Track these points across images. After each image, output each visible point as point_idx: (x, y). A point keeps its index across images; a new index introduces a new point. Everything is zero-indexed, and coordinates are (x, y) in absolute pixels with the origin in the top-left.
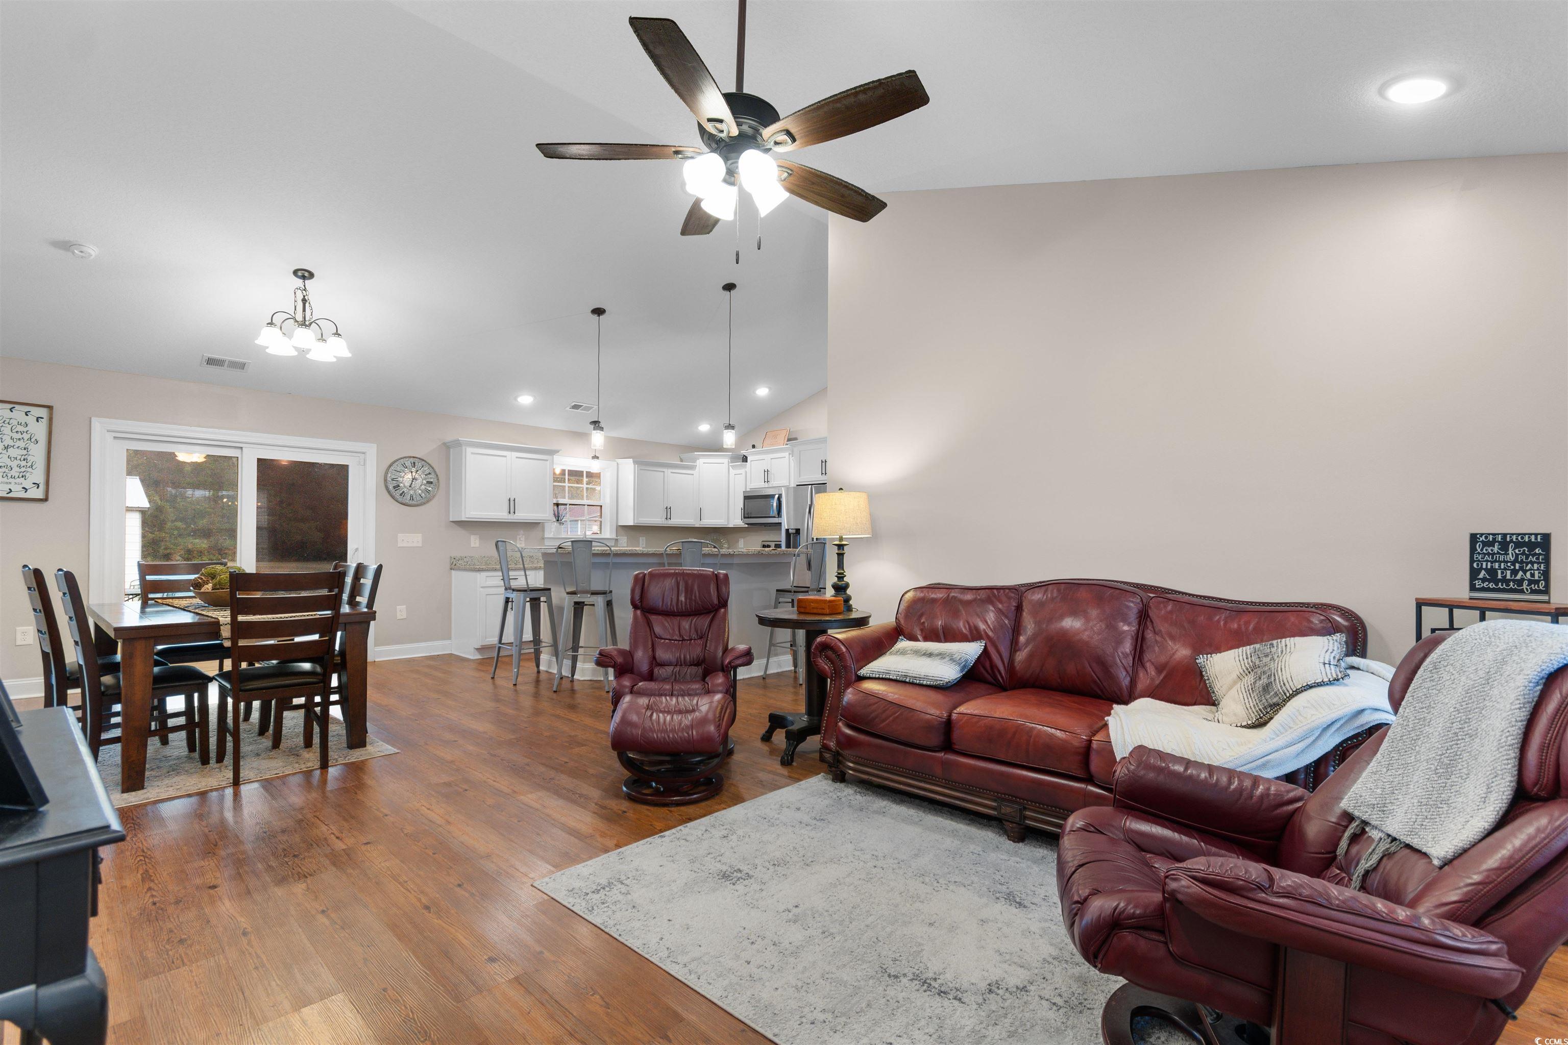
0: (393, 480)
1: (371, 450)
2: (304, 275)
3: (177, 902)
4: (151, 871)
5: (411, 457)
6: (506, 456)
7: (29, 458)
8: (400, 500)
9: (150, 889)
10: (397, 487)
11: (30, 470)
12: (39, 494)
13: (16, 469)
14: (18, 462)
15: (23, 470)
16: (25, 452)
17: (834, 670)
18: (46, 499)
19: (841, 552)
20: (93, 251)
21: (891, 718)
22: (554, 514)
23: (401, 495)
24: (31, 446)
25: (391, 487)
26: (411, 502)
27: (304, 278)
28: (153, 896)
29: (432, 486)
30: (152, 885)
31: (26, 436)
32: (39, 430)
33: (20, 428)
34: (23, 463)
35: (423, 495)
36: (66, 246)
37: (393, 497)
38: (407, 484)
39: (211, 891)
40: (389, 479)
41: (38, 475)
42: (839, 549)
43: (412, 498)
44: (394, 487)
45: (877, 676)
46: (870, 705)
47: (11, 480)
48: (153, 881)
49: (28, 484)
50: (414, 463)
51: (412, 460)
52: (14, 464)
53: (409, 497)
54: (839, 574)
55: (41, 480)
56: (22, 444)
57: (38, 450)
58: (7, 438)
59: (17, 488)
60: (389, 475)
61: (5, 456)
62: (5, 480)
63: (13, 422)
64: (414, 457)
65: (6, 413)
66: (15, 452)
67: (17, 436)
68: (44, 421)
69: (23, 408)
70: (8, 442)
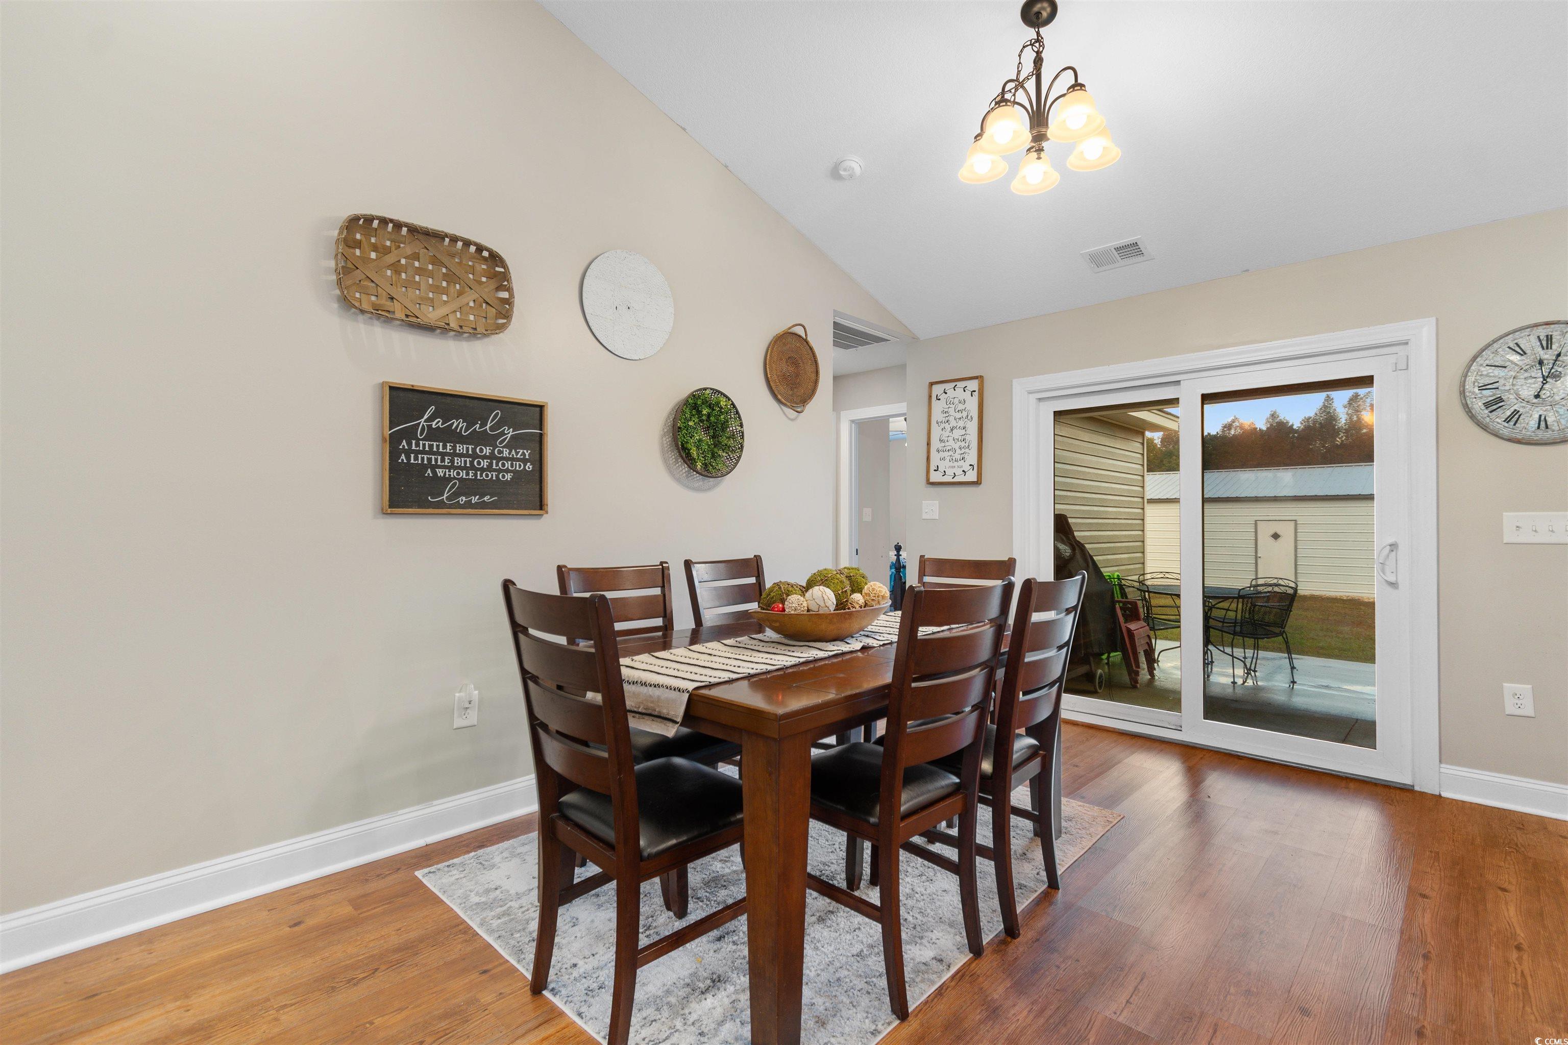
0: (1482, 388)
1: (1421, 333)
5: (1536, 325)
7: (967, 437)
8: (1505, 432)
10: (1495, 403)
11: (967, 450)
12: (972, 476)
13: (958, 451)
14: (959, 443)
15: (963, 450)
16: (963, 432)
18: (978, 482)
23: (1507, 420)
24: (968, 424)
25: (1478, 406)
26: (1542, 435)
31: (964, 414)
32: (972, 405)
33: (961, 407)
34: (963, 444)
37: (1485, 428)
38: (1528, 392)
40: (1472, 388)
41: (972, 458)
43: (1543, 422)
44: (1487, 405)
47: (956, 464)
49: (966, 467)
50: (1549, 339)
51: (1543, 331)
52: (956, 446)
53: (1533, 423)
55: (975, 463)
56: (961, 424)
57: (973, 427)
58: (951, 419)
59: (959, 472)
60: (1471, 379)
61: (951, 439)
62: (951, 464)
63: (956, 401)
64: (1547, 324)
65: (951, 393)
66: (957, 433)
67: (958, 415)
68: (976, 394)
69: (962, 384)
70: (953, 423)
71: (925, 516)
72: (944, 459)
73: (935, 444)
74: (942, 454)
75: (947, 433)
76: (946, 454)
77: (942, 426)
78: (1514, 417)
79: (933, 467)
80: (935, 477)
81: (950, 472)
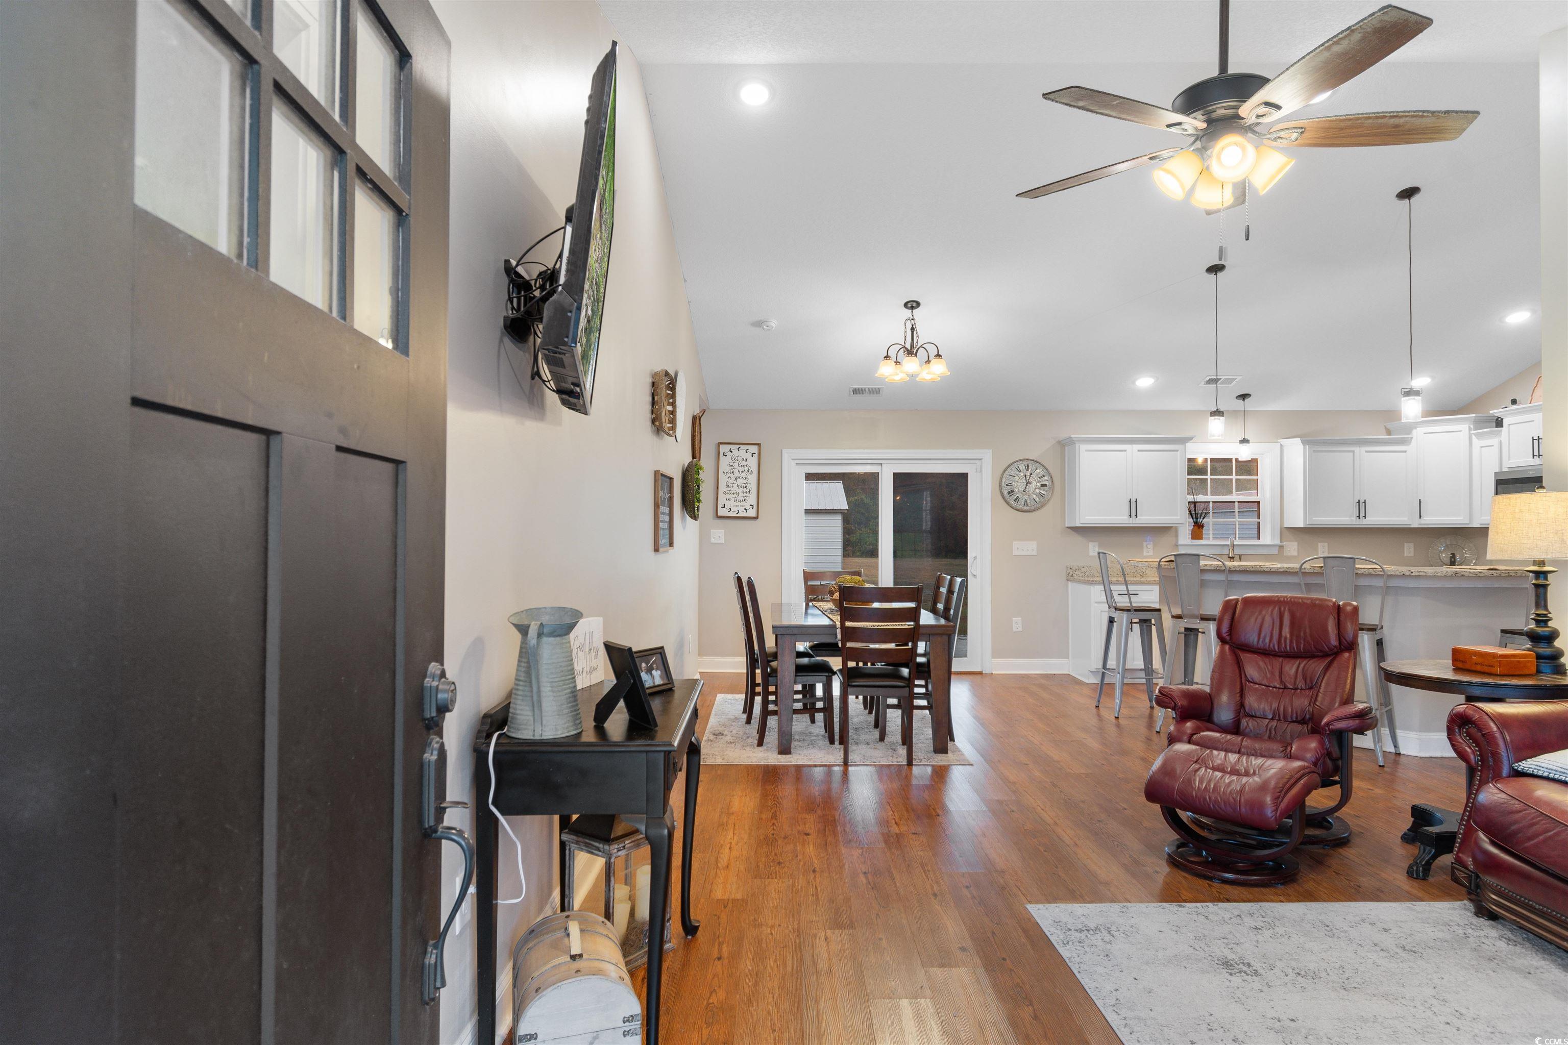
0: (1007, 485)
1: (987, 455)
2: (912, 305)
3: (785, 838)
4: (778, 813)
5: (1024, 460)
6: (1125, 451)
7: (748, 485)
8: (1015, 506)
9: (774, 824)
10: (1011, 492)
11: (748, 494)
12: (754, 513)
13: (741, 495)
14: (742, 489)
15: (745, 495)
16: (745, 481)
17: (1481, 755)
18: (757, 518)
19: (1541, 582)
20: (774, 324)
21: (1541, 838)
22: (1191, 514)
23: (1015, 500)
24: (749, 476)
25: (1005, 493)
26: (1025, 508)
27: (912, 308)
28: (774, 829)
29: (1046, 489)
30: (776, 822)
31: (746, 469)
32: (753, 463)
33: (743, 463)
34: (745, 490)
35: (1037, 499)
36: (759, 324)
37: (1008, 503)
38: (1022, 489)
39: (805, 837)
40: (1004, 485)
41: (752, 500)
42: (1537, 578)
43: (1026, 503)
44: (1009, 493)
45: (1546, 774)
46: (1512, 812)
47: (739, 504)
48: (777, 819)
49: (748, 506)
50: (1028, 466)
51: (1026, 463)
52: (740, 491)
53: (1023, 503)
54: (1538, 615)
55: (754, 503)
56: (743, 475)
57: (753, 479)
58: (736, 471)
59: (741, 509)
60: (1004, 480)
61: (735, 485)
62: (735, 503)
63: (740, 459)
64: (1027, 460)
65: (735, 452)
66: (740, 482)
67: (741, 469)
68: (756, 456)
69: (746, 447)
70: (737, 474)
71: (713, 541)
72: (729, 499)
73: (722, 488)
74: (728, 496)
75: (732, 481)
76: (731, 496)
77: (728, 475)
78: (1017, 500)
79: (720, 505)
80: (721, 512)
81: (734, 509)
